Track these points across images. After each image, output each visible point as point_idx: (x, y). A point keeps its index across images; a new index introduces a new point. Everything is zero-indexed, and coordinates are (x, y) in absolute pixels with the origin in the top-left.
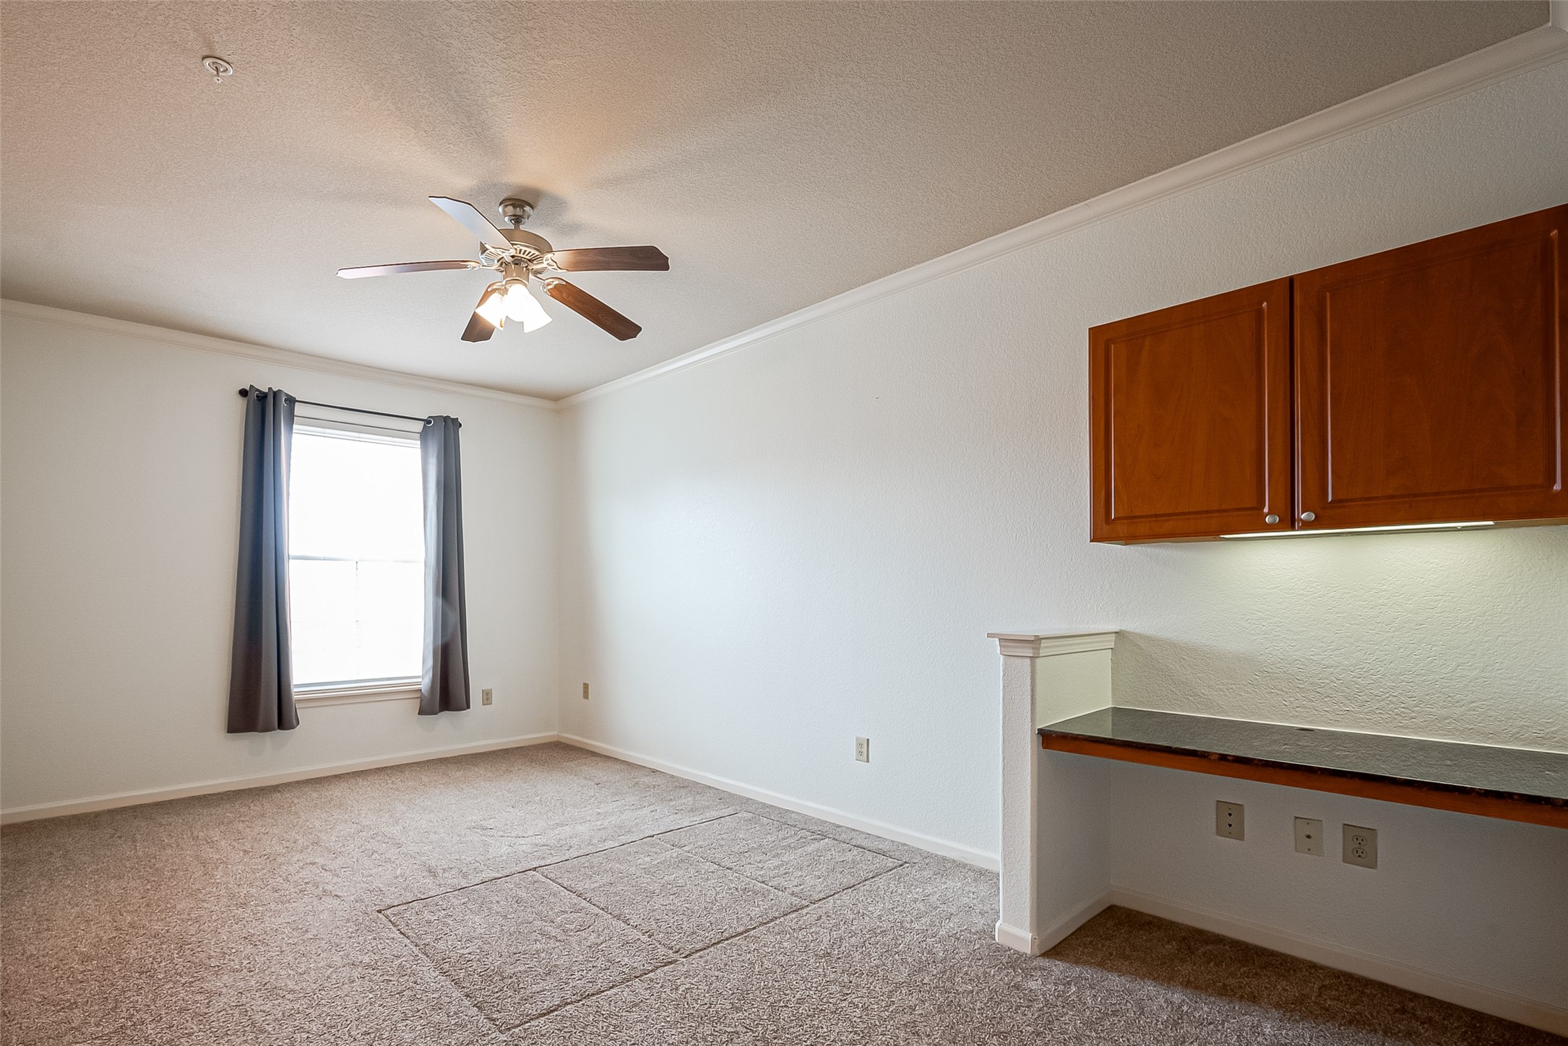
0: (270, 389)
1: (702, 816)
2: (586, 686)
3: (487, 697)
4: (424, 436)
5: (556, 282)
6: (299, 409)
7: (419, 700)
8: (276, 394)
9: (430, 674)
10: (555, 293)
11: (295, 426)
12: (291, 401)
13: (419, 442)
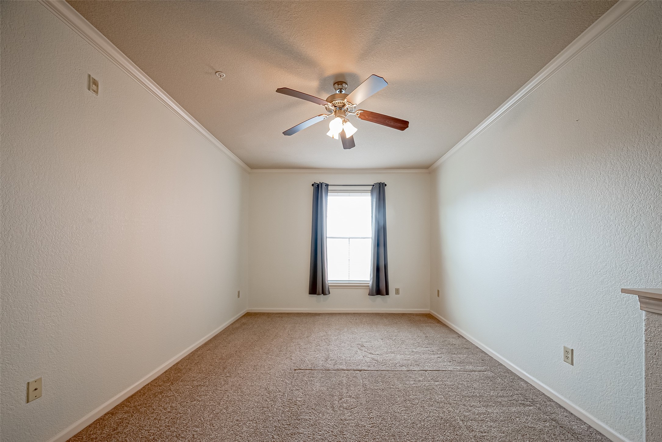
0: (320, 182)
1: (462, 367)
2: (438, 291)
3: (397, 291)
4: (372, 191)
5: (360, 112)
6: (330, 188)
7: (369, 290)
8: (321, 184)
9: (372, 280)
10: (363, 117)
11: (328, 194)
12: (327, 185)
13: (370, 194)
